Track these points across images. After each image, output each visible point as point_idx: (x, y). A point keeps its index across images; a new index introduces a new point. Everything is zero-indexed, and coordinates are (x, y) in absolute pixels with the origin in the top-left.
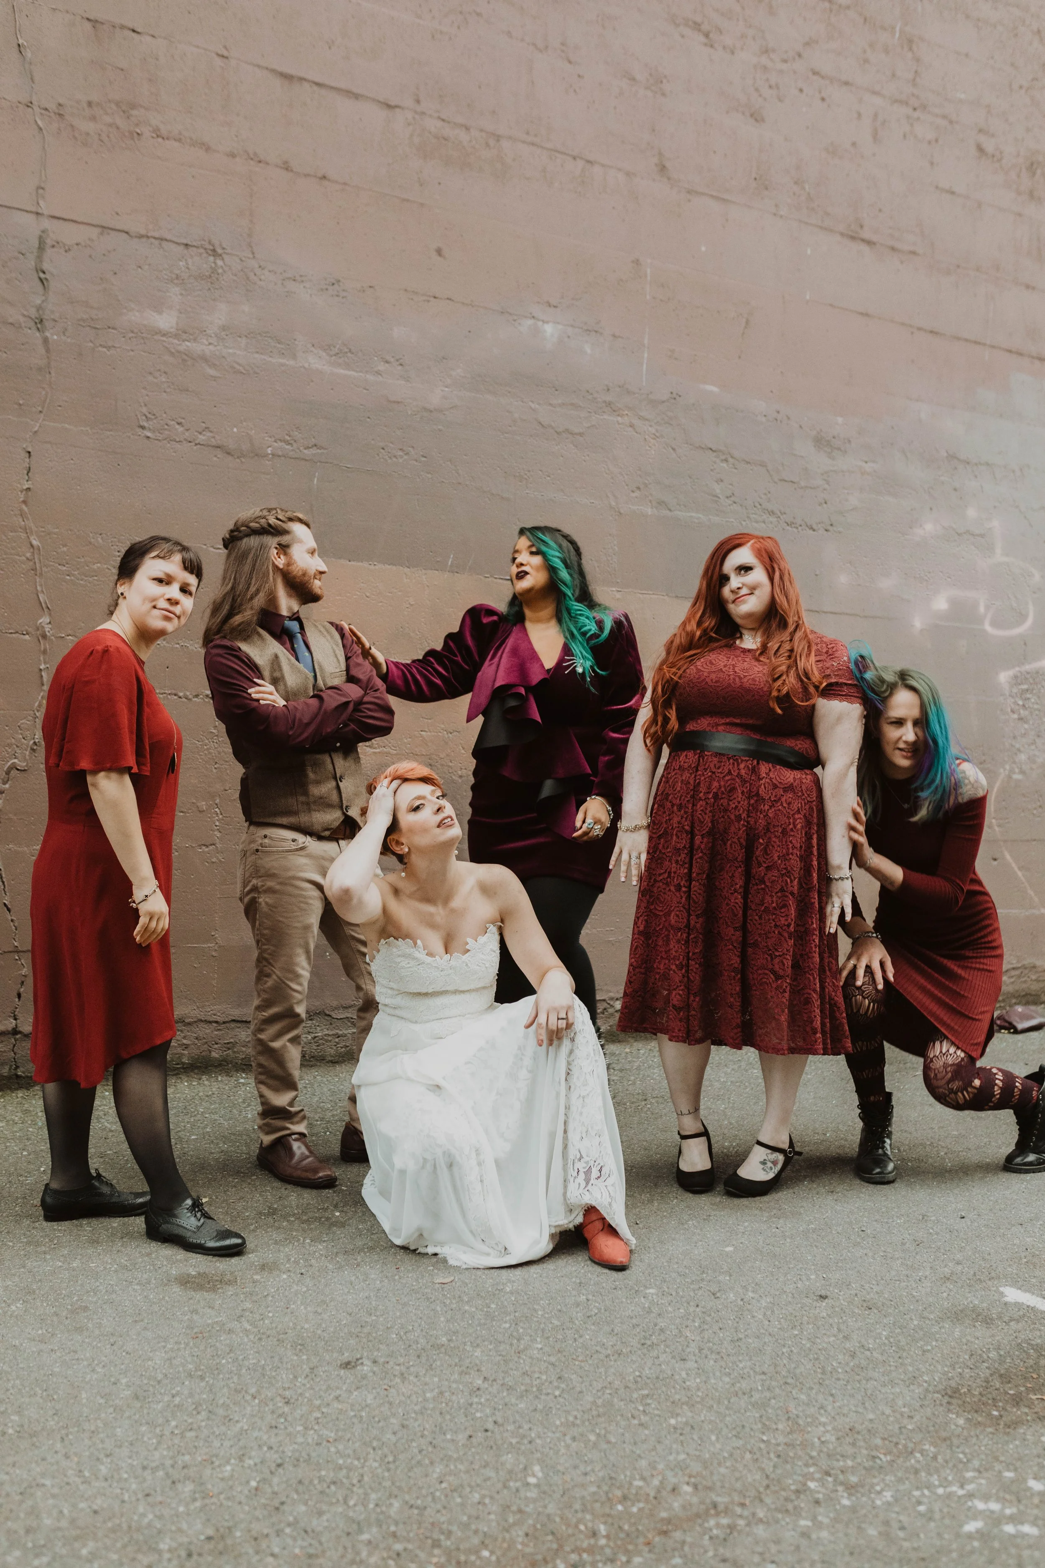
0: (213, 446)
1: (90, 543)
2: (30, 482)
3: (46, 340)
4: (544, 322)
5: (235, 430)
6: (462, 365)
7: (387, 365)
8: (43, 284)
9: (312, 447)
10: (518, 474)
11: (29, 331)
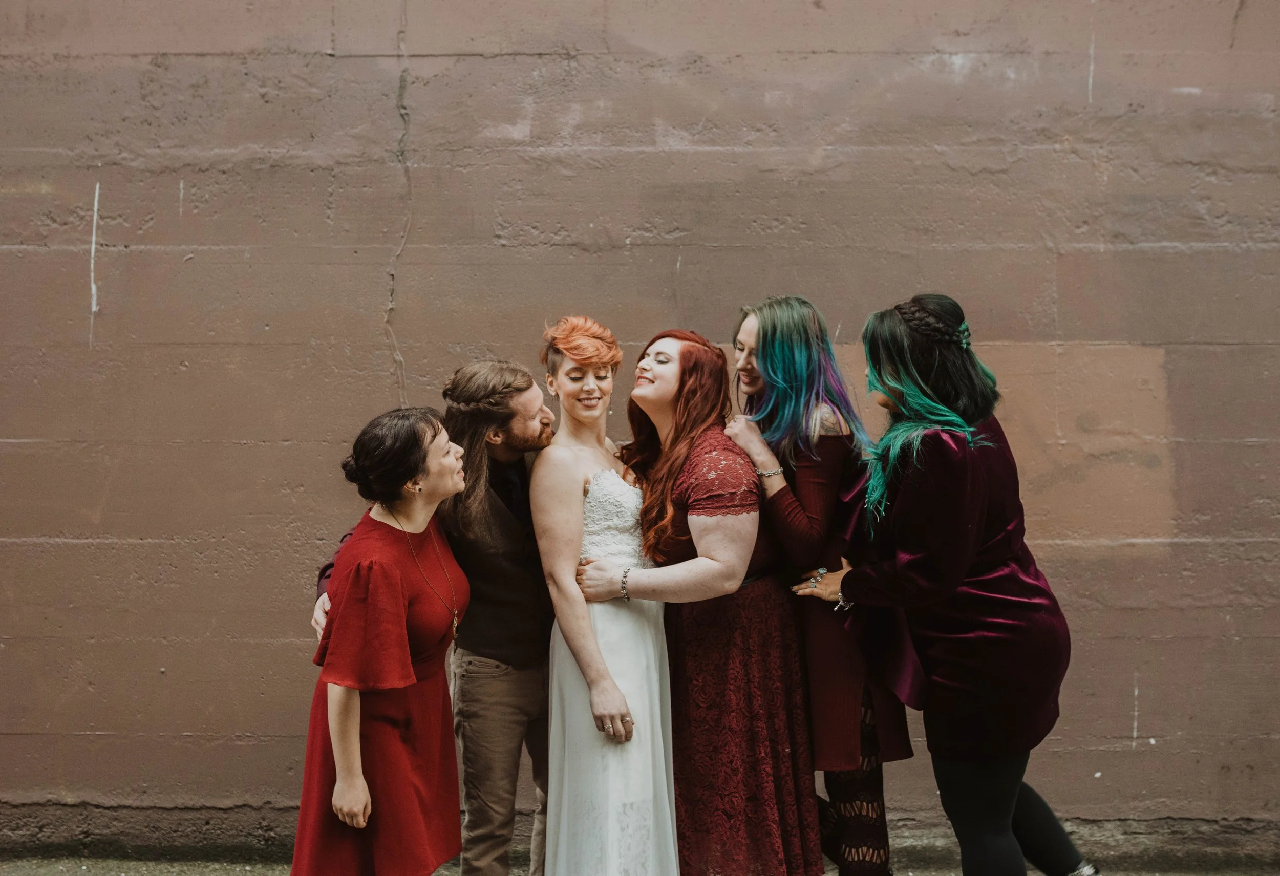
0: (568, 245)
1: (449, 353)
2: (394, 303)
3: (407, 170)
4: (951, 54)
5: (591, 225)
6: (847, 119)
7: (758, 134)
8: (404, 119)
9: (674, 230)
10: (922, 227)
11: (392, 164)
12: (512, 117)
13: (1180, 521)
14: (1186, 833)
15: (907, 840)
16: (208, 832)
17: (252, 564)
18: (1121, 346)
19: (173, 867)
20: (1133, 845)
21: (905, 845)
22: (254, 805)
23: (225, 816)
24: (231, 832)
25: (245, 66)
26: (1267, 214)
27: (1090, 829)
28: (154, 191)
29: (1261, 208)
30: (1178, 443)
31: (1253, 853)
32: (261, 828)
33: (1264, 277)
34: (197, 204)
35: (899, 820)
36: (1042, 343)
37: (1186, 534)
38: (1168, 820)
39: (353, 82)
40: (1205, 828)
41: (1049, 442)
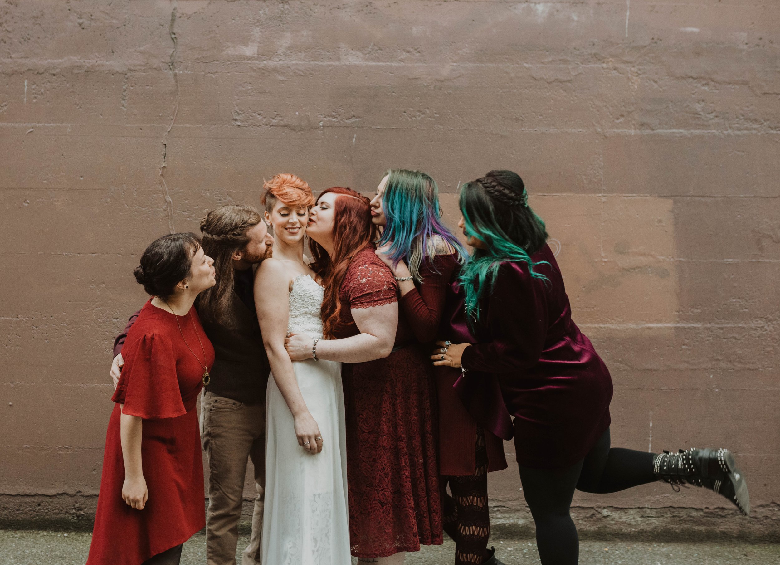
0: (282, 126)
1: (202, 196)
2: (166, 163)
3: (175, 75)
4: (535, 3)
5: (297, 113)
6: (467, 45)
7: (408, 54)
8: (174, 41)
9: (352, 117)
10: (514, 117)
11: (166, 71)
12: (245, 42)
13: (681, 313)
14: (682, 517)
15: (499, 520)
16: (39, 511)
17: (70, 335)
18: (644, 198)
19: (16, 534)
20: (647, 524)
21: (498, 523)
22: (70, 493)
23: (51, 500)
24: (55, 511)
25: (68, 4)
26: (741, 112)
27: (619, 514)
28: (7, 86)
29: (737, 108)
30: (680, 261)
31: (726, 531)
32: (75, 509)
33: (738, 153)
34: (36, 96)
35: (494, 507)
36: (593, 195)
37: (685, 322)
38: (670, 508)
39: (140, 16)
40: (694, 514)
41: (597, 260)
